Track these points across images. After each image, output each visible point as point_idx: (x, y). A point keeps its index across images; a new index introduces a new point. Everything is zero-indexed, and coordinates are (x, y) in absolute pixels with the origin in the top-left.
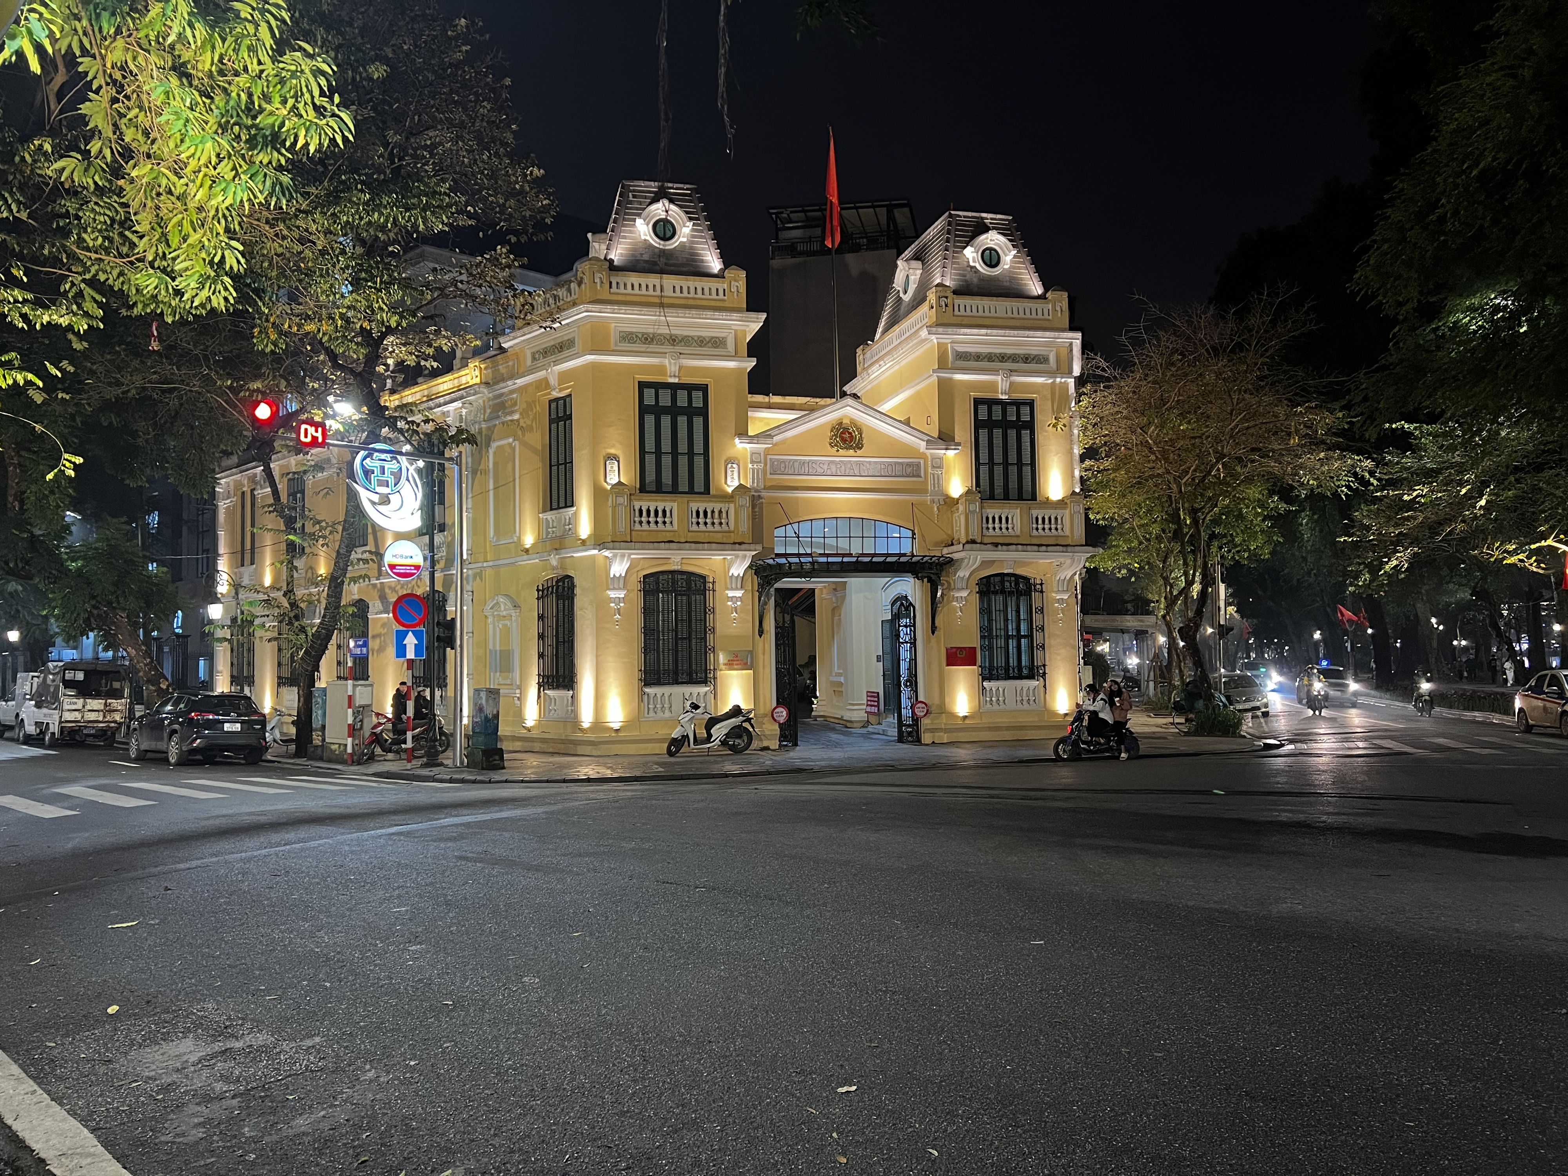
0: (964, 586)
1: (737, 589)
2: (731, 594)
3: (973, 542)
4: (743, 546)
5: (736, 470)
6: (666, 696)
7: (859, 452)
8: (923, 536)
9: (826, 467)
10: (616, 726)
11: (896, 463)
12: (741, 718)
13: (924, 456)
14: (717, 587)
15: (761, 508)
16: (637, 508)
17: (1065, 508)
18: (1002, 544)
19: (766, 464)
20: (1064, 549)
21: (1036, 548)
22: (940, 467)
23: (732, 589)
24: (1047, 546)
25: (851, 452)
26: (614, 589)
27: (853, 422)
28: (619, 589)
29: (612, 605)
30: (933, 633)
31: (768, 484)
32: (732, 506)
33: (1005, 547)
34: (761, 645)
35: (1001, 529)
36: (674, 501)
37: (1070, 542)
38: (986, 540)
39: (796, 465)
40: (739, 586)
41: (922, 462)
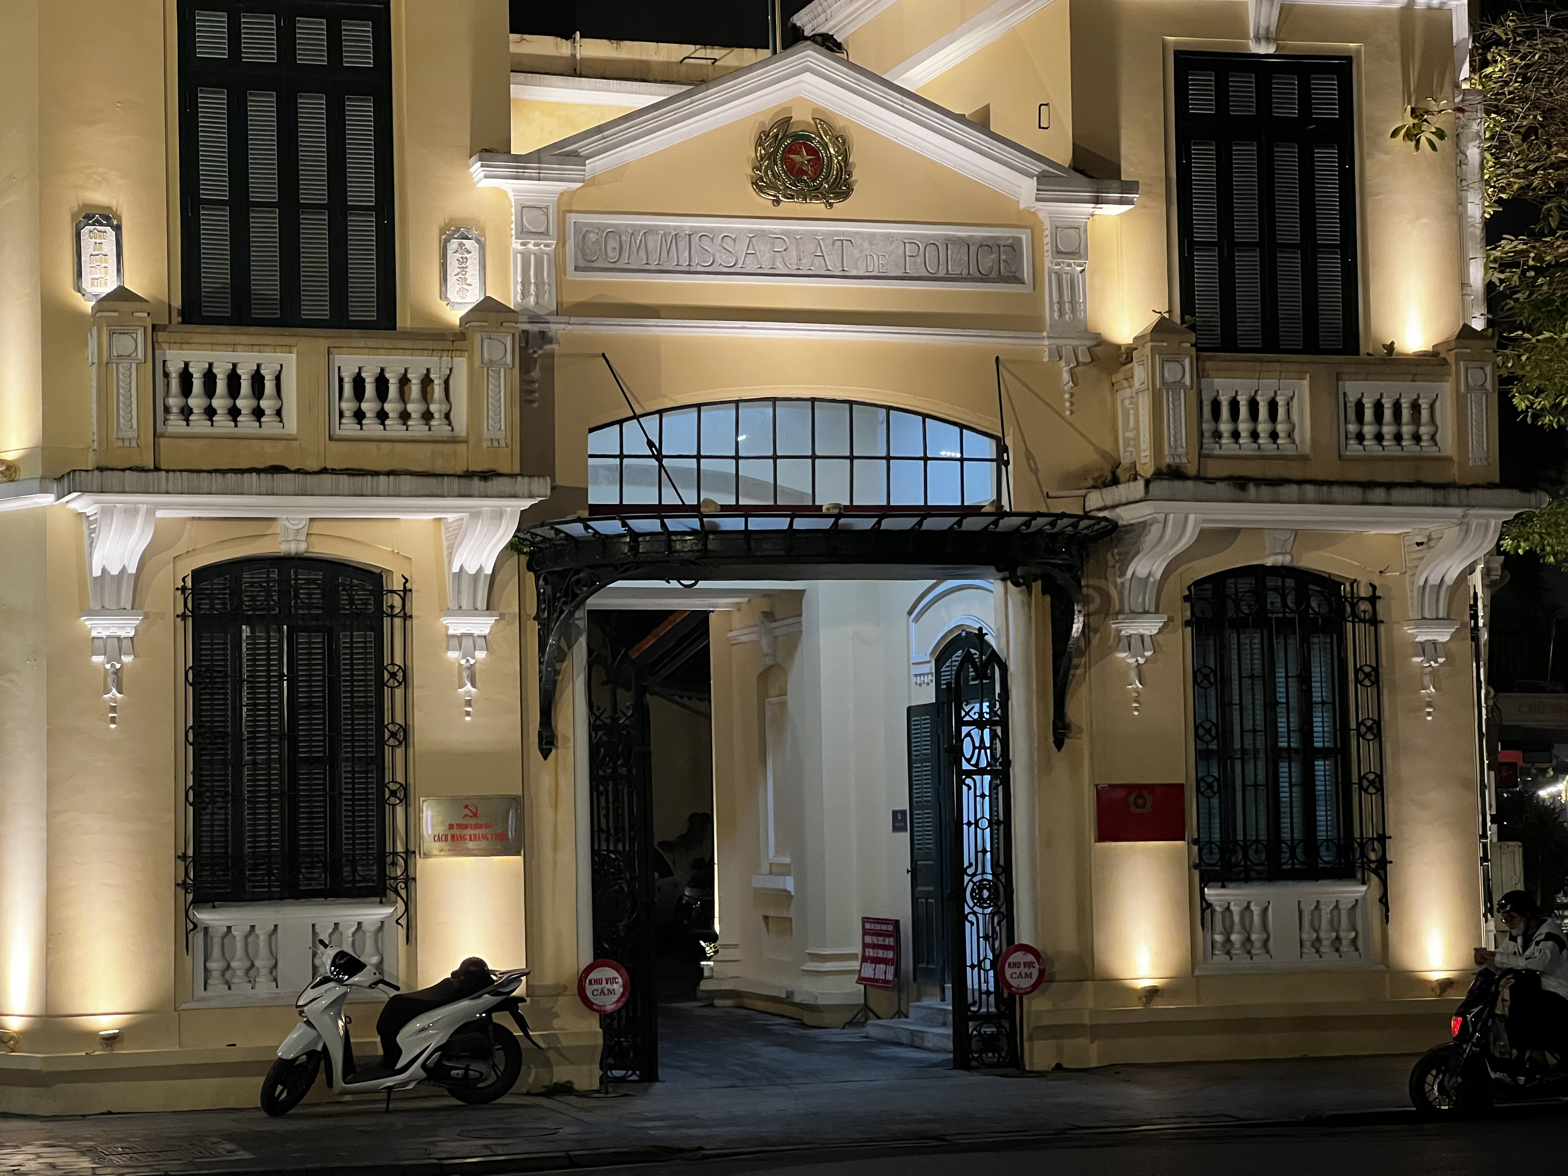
0: (1150, 605)
1: (474, 611)
2: (457, 626)
3: (1174, 473)
4: (495, 484)
5: (473, 260)
6: (261, 933)
7: (840, 208)
8: (1029, 456)
9: (741, 248)
10: (107, 1025)
11: (949, 242)
12: (487, 999)
13: (1030, 223)
14: (418, 606)
15: (549, 370)
16: (175, 368)
17: (1441, 377)
18: (1259, 482)
19: (562, 241)
20: (1439, 495)
21: (1355, 493)
22: (1077, 252)
23: (460, 611)
24: (1389, 486)
25: (817, 207)
26: (103, 611)
27: (823, 121)
28: (121, 611)
29: (98, 659)
30: (1059, 744)
31: (570, 298)
32: (461, 364)
33: (1265, 491)
34: (546, 780)
35: (1254, 435)
36: (288, 348)
37: (1454, 473)
38: (1213, 469)
39: (653, 242)
40: (481, 604)
41: (1025, 237)
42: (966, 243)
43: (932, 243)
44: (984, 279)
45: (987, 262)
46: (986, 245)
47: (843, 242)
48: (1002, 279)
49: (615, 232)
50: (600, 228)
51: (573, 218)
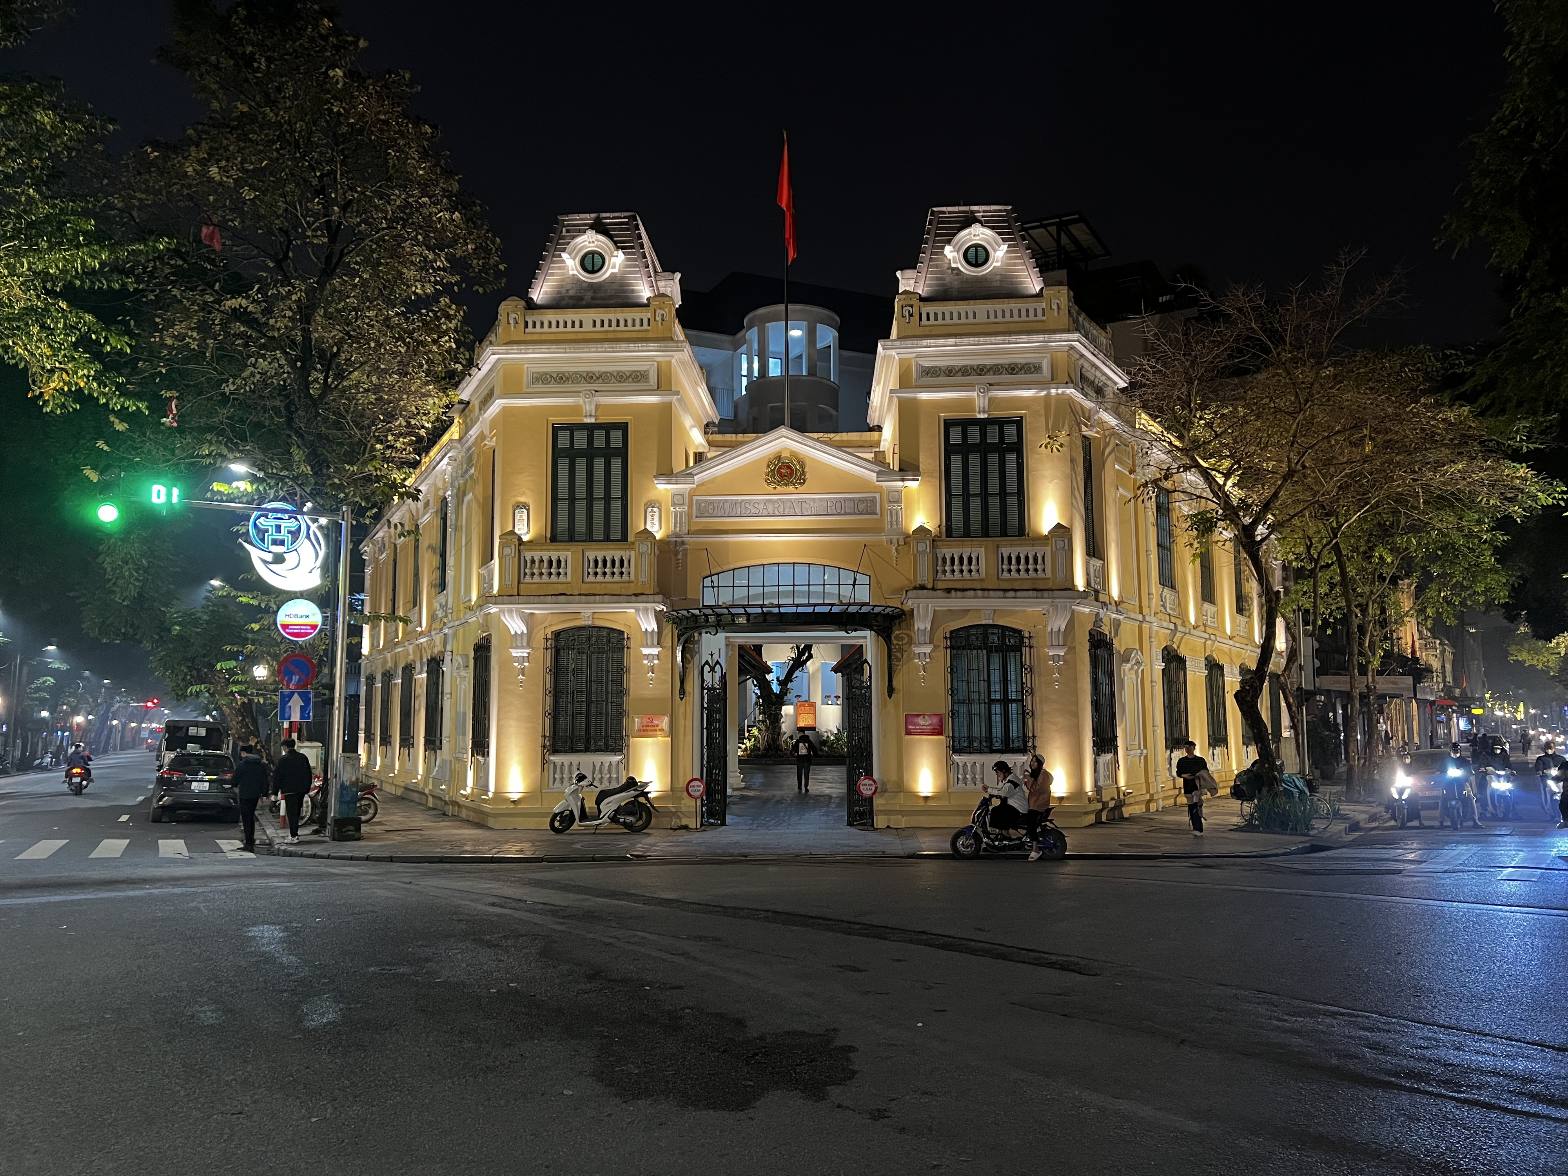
0: (927, 640)
1: (652, 646)
2: (646, 651)
3: (922, 587)
5: (657, 514)
7: (801, 489)
9: (761, 506)
10: (515, 797)
11: (845, 499)
13: (880, 490)
14: (632, 644)
16: (528, 559)
19: (690, 506)
22: (898, 501)
23: (647, 646)
26: (517, 647)
27: (794, 454)
28: (522, 647)
29: (516, 664)
30: (890, 696)
31: (693, 528)
33: (959, 594)
35: (962, 571)
36: (568, 550)
37: (1050, 585)
38: (940, 585)
39: (727, 505)
40: (655, 643)
41: (877, 496)
42: (853, 500)
43: (838, 501)
44: (861, 513)
45: (862, 507)
46: (861, 500)
47: (802, 502)
48: (867, 513)
49: (712, 503)
50: (706, 501)
51: (695, 498)
